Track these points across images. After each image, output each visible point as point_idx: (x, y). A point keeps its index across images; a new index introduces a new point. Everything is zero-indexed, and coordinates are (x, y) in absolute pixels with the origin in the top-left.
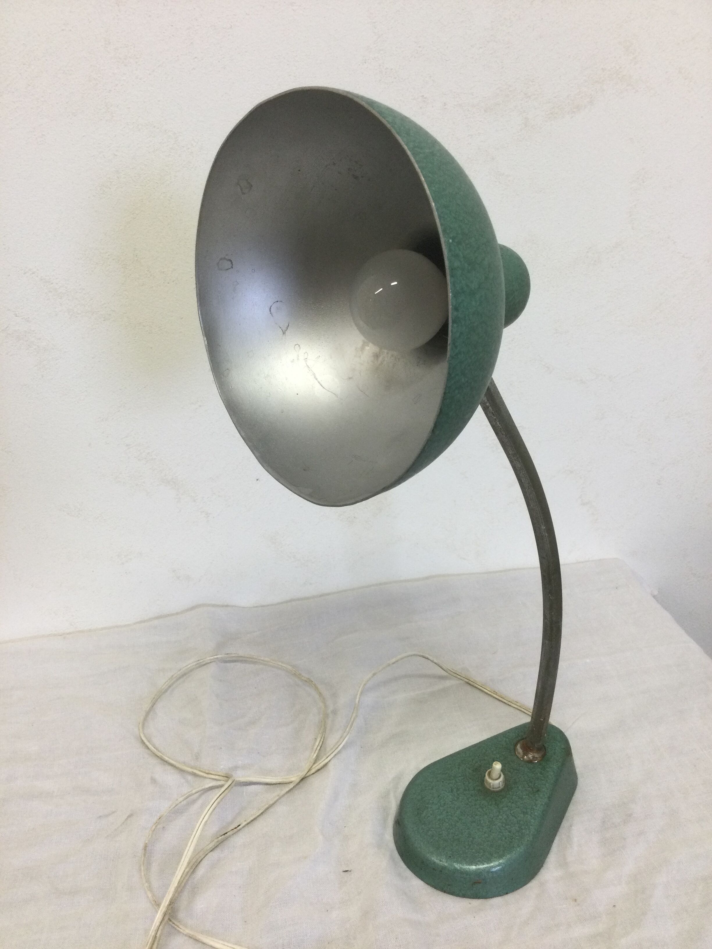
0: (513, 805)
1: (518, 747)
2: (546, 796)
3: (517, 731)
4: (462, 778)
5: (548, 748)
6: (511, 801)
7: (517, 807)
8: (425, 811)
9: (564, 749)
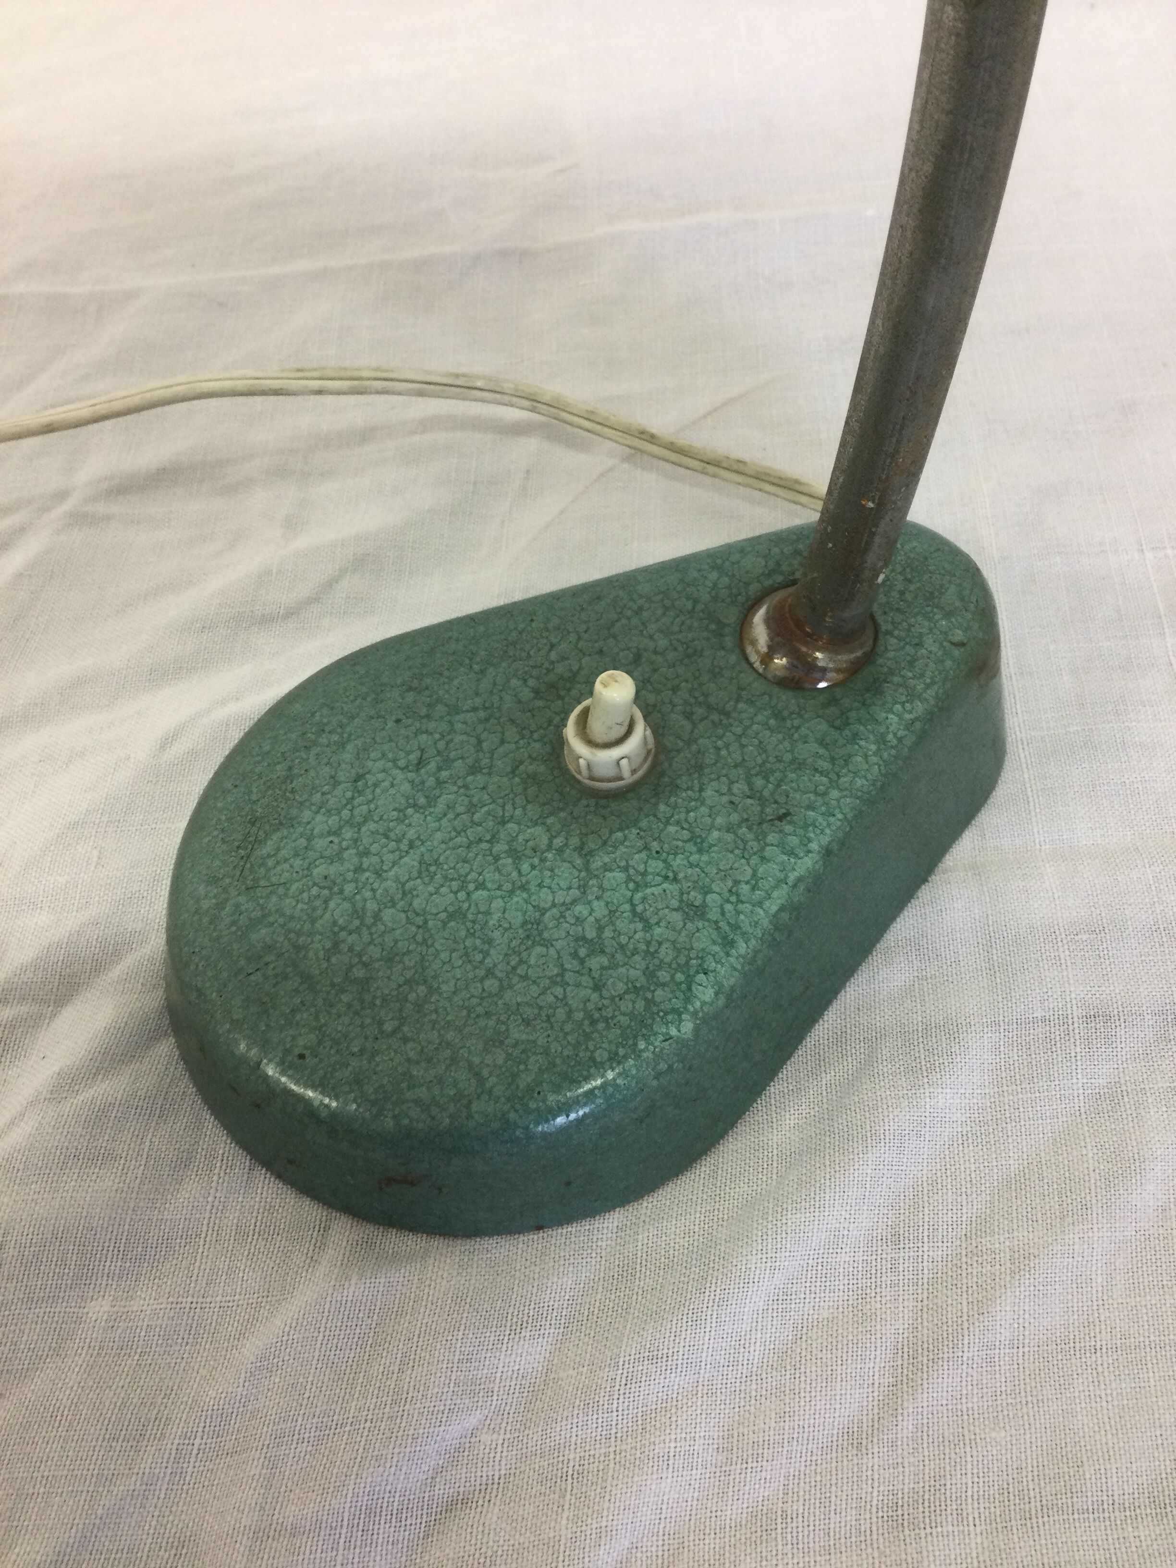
0: (656, 865)
1: (759, 617)
2: (814, 846)
3: (776, 550)
4: (482, 714)
5: (889, 633)
6: (655, 846)
7: (671, 875)
8: (276, 837)
9: (963, 644)
